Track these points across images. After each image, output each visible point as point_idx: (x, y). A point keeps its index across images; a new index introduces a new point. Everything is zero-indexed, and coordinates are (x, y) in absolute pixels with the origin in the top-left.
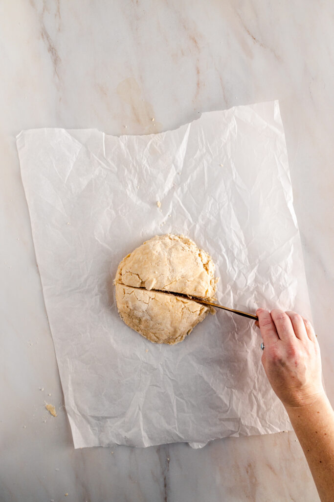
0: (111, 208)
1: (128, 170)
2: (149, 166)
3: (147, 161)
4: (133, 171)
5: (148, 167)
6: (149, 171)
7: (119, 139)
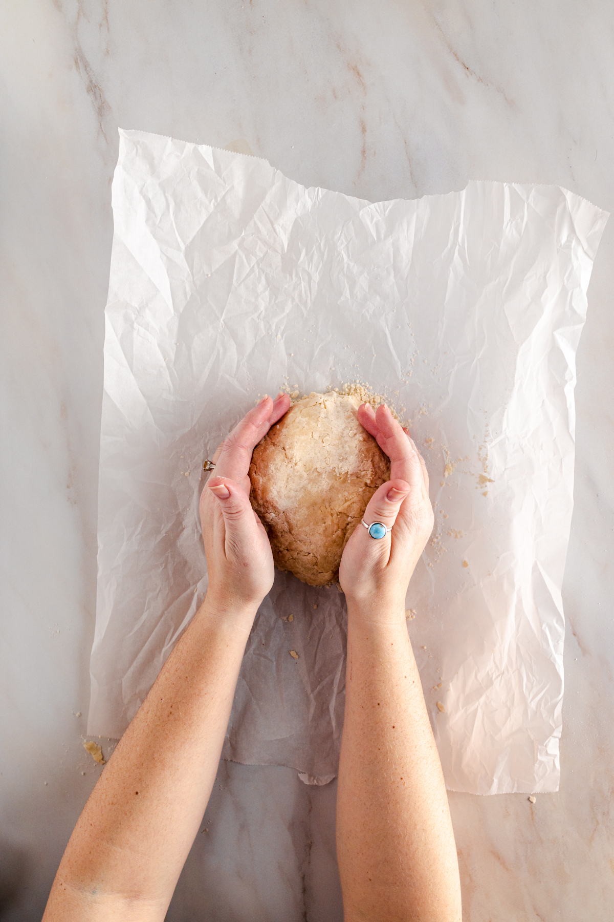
0: (259, 317)
1: (307, 254)
2: (348, 257)
3: (347, 246)
4: (316, 257)
5: (345, 257)
6: (346, 266)
7: (307, 191)
